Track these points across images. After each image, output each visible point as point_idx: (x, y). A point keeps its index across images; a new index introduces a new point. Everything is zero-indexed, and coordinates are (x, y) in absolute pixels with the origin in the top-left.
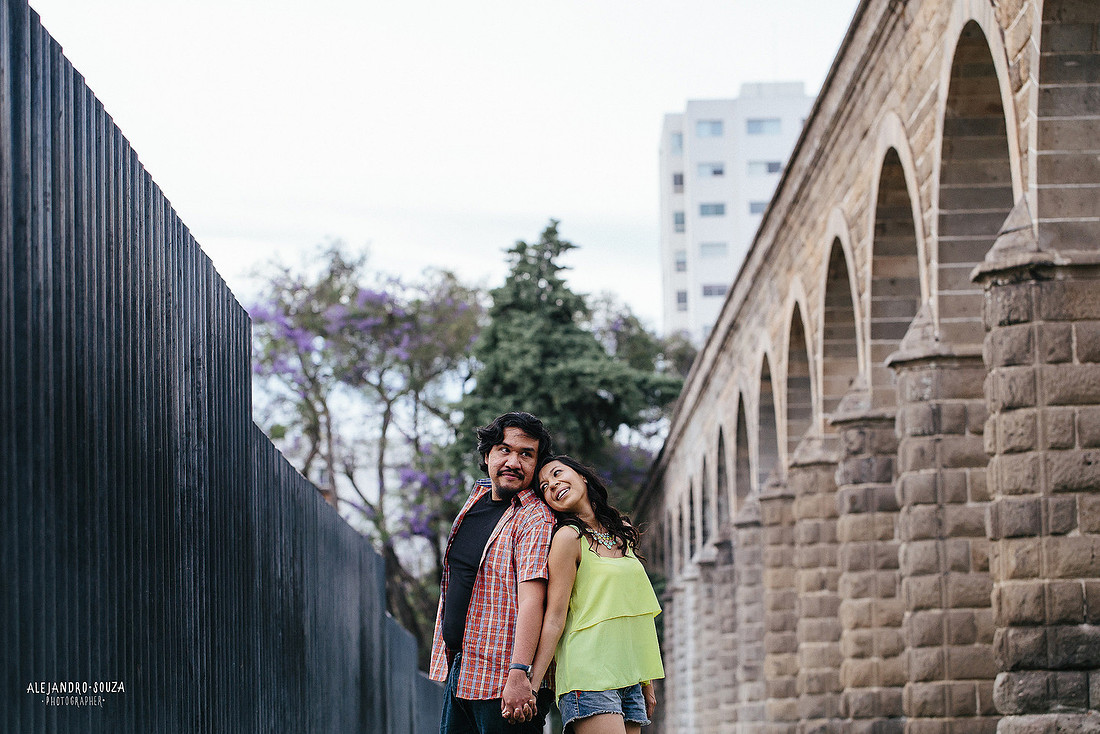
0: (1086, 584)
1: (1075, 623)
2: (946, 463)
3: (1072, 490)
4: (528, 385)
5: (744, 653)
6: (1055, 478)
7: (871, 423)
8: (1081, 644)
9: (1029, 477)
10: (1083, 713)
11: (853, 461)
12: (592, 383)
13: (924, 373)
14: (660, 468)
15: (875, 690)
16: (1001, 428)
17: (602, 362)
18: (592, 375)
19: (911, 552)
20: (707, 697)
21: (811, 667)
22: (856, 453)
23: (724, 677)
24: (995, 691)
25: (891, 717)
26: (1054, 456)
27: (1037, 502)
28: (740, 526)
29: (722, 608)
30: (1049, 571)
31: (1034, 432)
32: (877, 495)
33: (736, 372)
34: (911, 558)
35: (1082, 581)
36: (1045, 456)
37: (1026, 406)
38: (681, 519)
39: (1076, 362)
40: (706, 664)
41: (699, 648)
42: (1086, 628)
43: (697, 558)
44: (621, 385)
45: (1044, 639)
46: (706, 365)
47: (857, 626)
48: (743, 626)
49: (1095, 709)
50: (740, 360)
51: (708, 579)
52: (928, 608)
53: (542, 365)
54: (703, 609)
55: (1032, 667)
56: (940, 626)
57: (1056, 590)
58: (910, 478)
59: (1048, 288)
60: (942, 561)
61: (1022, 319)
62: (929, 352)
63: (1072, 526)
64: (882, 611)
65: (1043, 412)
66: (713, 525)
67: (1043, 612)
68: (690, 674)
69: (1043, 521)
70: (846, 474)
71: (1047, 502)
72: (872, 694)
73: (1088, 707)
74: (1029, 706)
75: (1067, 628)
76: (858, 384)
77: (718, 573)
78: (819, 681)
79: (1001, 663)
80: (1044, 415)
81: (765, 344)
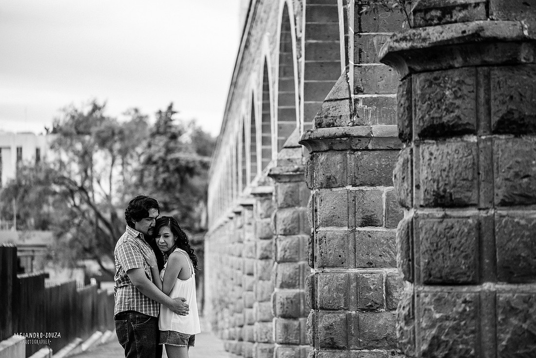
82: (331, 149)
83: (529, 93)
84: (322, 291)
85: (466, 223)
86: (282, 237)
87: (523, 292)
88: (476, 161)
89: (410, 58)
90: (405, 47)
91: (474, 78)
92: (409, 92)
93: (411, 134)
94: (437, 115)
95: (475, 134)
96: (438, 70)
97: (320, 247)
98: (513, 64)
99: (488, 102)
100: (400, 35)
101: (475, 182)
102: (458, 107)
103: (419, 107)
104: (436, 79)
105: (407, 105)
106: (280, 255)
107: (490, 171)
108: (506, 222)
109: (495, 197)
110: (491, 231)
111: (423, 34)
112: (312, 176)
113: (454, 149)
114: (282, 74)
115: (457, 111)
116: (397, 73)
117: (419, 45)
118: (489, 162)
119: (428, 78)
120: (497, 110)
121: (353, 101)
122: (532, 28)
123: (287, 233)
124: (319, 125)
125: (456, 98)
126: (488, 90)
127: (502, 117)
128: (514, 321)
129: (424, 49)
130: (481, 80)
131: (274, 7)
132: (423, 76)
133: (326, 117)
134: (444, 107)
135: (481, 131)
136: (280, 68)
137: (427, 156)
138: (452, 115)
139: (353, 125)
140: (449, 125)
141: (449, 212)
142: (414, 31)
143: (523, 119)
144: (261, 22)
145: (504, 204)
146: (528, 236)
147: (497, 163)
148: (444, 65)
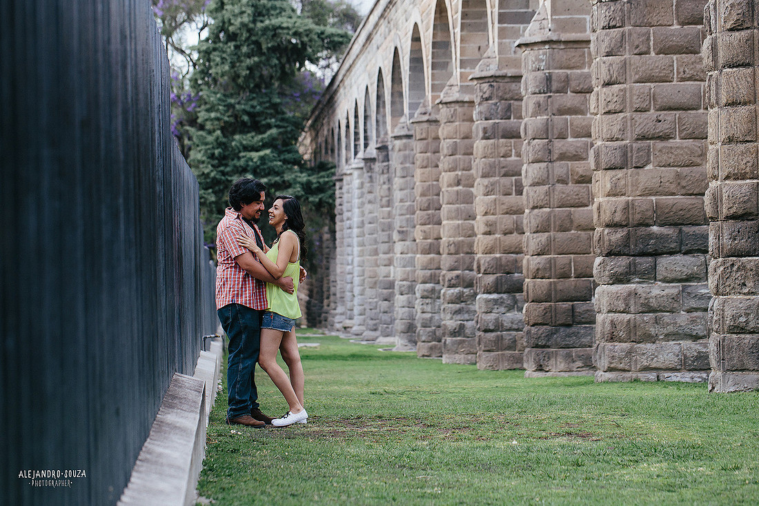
0: (656, 199)
1: (648, 225)
2: (554, 112)
3: (648, 139)
4: (245, 35)
5: (398, 222)
6: (638, 131)
7: (498, 80)
8: (652, 239)
9: (620, 130)
10: (652, 283)
11: (485, 104)
12: (288, 34)
13: (541, 52)
14: (332, 92)
15: (498, 255)
16: (602, 97)
17: (294, 19)
18: (288, 28)
19: (530, 170)
20: (369, 248)
21: (450, 237)
22: (487, 99)
23: (382, 236)
24: (594, 269)
25: (508, 273)
26: (637, 116)
27: (626, 146)
28: (396, 138)
29: (381, 190)
30: (632, 191)
31: (624, 101)
32: (501, 127)
33: (392, 33)
34: (530, 174)
35: (654, 198)
36: (631, 116)
37: (620, 83)
38: (348, 127)
39: (653, 54)
40: (367, 226)
41: (363, 214)
42: (655, 229)
43: (361, 155)
44: (307, 36)
45: (628, 236)
46: (370, 26)
47: (486, 214)
48: (397, 204)
49: (660, 281)
50: (396, 25)
51: (370, 170)
52: (541, 207)
53: (254, 22)
54: (365, 190)
55: (619, 254)
56: (548, 220)
57: (636, 204)
58: (530, 122)
59: (636, 5)
60: (550, 177)
61: (618, 25)
62: (545, 39)
63: (648, 162)
64: (503, 204)
65: (630, 87)
66: (373, 134)
67: (628, 218)
68: (356, 231)
69: (629, 159)
70: (480, 113)
71: (632, 146)
72: (496, 258)
73: (656, 280)
74: (618, 279)
75: (643, 228)
76: (489, 53)
77: (377, 167)
78: (455, 246)
79: (599, 251)
80: (631, 89)
81: (415, 17)
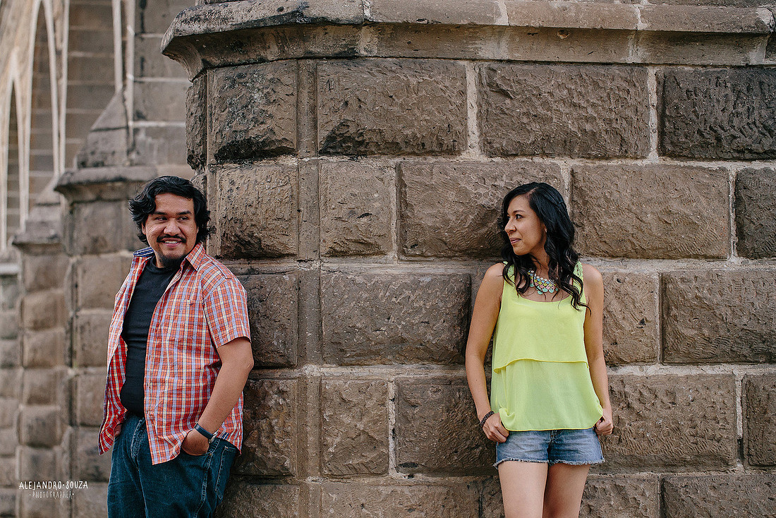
82: (99, 199)
83: (370, 98)
84: (84, 400)
85: (280, 281)
86: (31, 333)
87: (358, 378)
88: (295, 193)
89: (204, 46)
90: (198, 29)
91: (294, 75)
92: (203, 95)
93: (204, 156)
94: (241, 128)
95: (295, 155)
96: (245, 64)
97: (82, 339)
98: (349, 56)
99: (313, 109)
100: (190, 14)
101: (294, 222)
102: (271, 116)
103: (216, 116)
104: (240, 76)
105: (199, 114)
106: (27, 357)
107: (315, 207)
108: (336, 280)
109: (322, 244)
110: (315, 292)
111: (224, 12)
112: (71, 238)
113: (264, 177)
114: (36, 104)
115: (269, 121)
116: (187, 71)
117: (217, 27)
118: (313, 194)
119: (229, 74)
120: (326, 120)
121: (131, 131)
122: (376, 6)
123: (38, 326)
124: (83, 164)
125: (269, 103)
126: (314, 92)
127: (333, 132)
128: (346, 419)
129: (225, 33)
130: (304, 78)
131: (25, 10)
132: (222, 73)
133: (93, 153)
134: (251, 116)
135: (302, 151)
136: (33, 96)
137: (227, 186)
138: (263, 126)
139: (131, 165)
140: (258, 142)
141: (256, 265)
142: (211, 8)
143: (361, 134)
144: (8, 33)
145: (334, 253)
146: (366, 300)
147: (325, 196)
148: (253, 57)
